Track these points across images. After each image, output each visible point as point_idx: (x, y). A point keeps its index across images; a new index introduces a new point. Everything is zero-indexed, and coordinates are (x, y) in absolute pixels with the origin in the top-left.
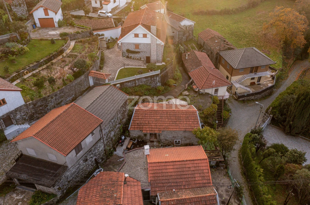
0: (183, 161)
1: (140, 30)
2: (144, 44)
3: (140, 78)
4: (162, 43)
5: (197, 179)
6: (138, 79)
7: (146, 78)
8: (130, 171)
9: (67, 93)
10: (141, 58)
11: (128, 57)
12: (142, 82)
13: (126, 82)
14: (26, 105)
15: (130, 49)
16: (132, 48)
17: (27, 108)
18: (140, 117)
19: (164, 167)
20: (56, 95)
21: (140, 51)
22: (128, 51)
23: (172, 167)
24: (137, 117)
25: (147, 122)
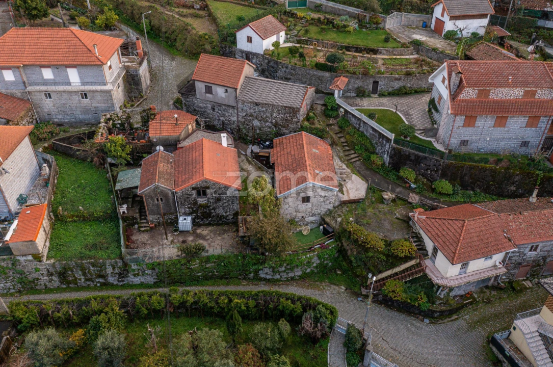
2: (444, 101)
3: (366, 123)
6: (364, 122)
7: (374, 130)
10: (436, 123)
11: (430, 111)
13: (351, 114)
14: (263, 56)
16: (436, 100)
17: (263, 60)
18: (291, 140)
19: (198, 150)
21: (439, 109)
22: (433, 101)
23: (197, 155)
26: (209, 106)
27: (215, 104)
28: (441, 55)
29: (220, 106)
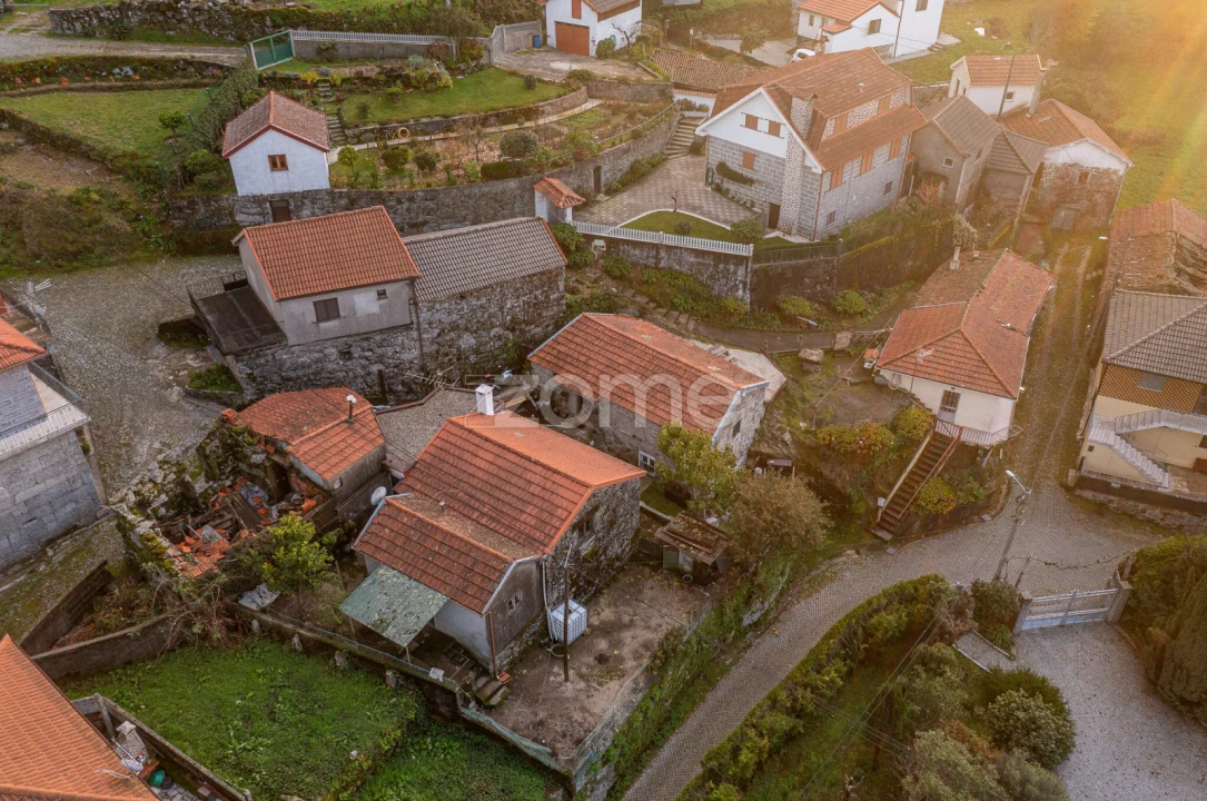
1: (762, 105)
2: (769, 158)
3: (677, 247)
4: (815, 166)
6: (669, 248)
7: (697, 253)
9: (448, 206)
10: (753, 205)
12: (680, 263)
13: (627, 242)
14: (330, 193)
15: (729, 164)
16: (735, 164)
17: (333, 202)
18: (577, 340)
19: (472, 448)
20: (411, 199)
21: (755, 177)
22: (723, 169)
23: (490, 457)
24: (570, 337)
25: (583, 359)
26: (332, 352)
27: (350, 341)
28: (639, 88)
29: (367, 339)
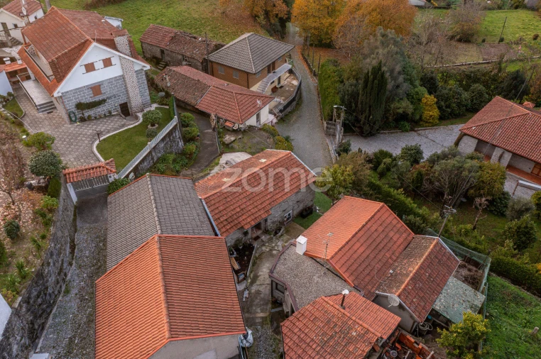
0: (363, 226)
1: (95, 53)
2: (110, 81)
3: (156, 145)
4: (144, 66)
5: (395, 239)
6: (154, 148)
8: (311, 292)
10: (110, 112)
11: (83, 120)
12: (160, 152)
14: (16, 313)
15: (82, 101)
18: (221, 208)
21: (105, 97)
23: (358, 245)
24: (217, 211)
